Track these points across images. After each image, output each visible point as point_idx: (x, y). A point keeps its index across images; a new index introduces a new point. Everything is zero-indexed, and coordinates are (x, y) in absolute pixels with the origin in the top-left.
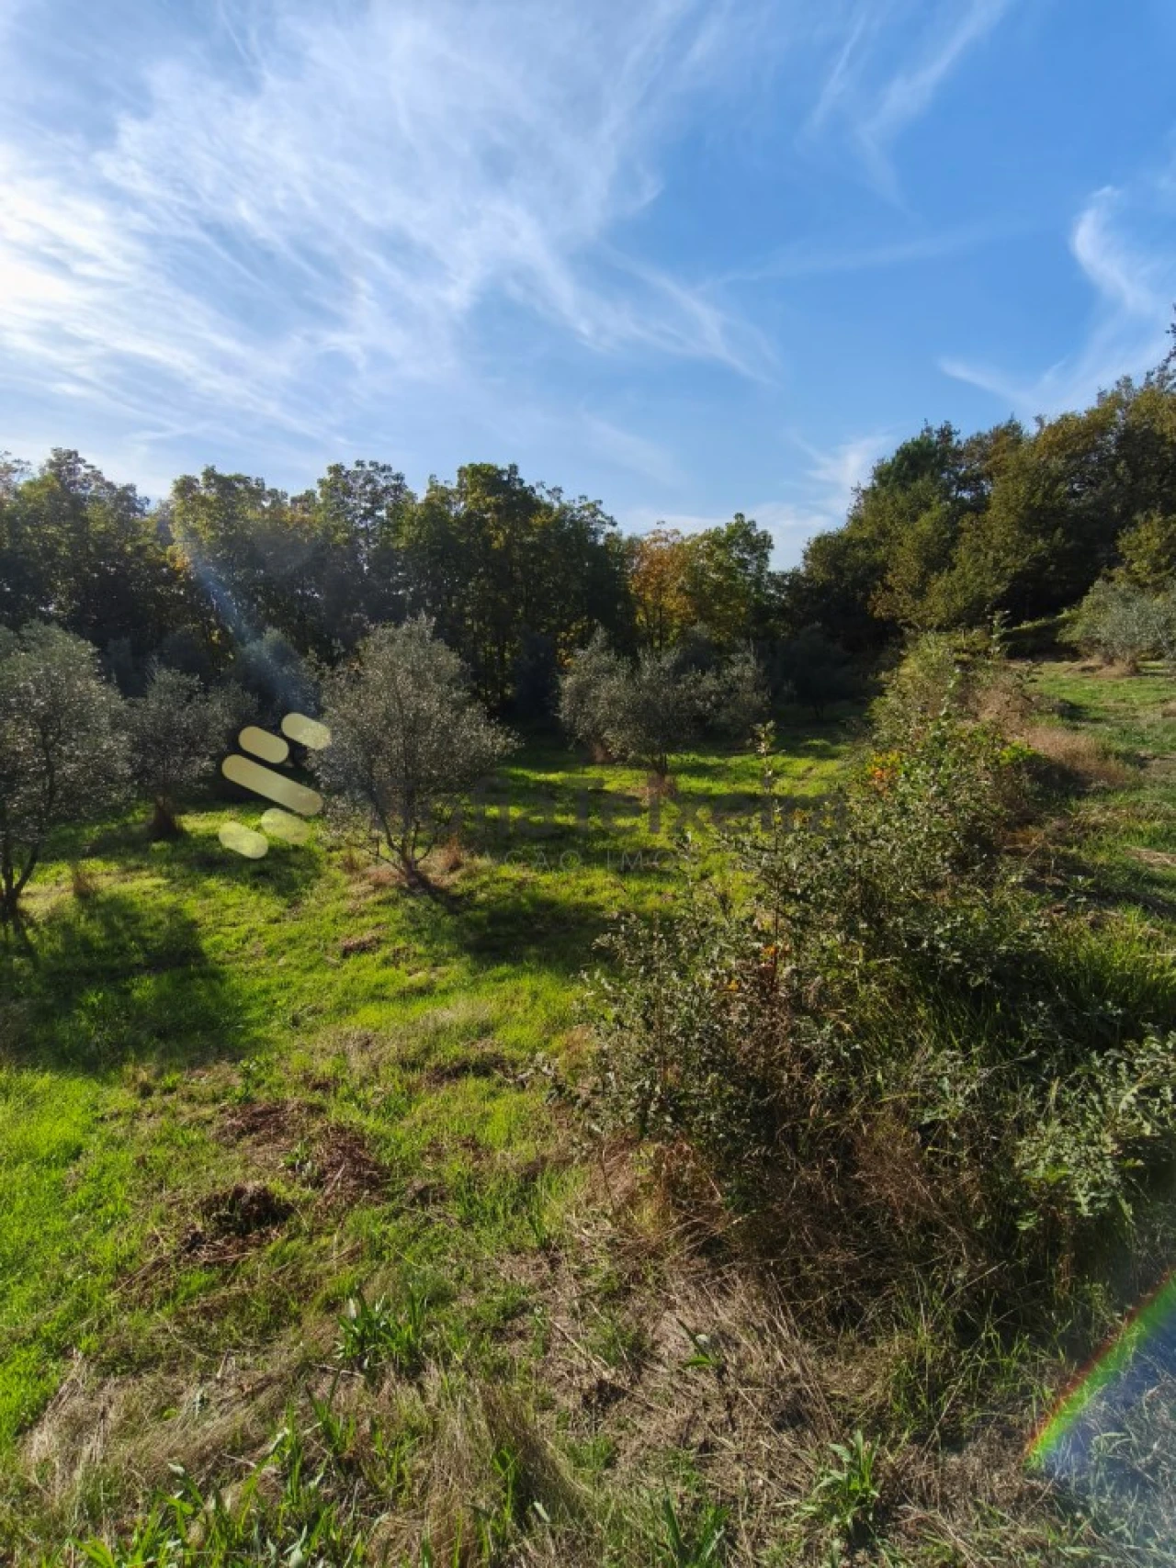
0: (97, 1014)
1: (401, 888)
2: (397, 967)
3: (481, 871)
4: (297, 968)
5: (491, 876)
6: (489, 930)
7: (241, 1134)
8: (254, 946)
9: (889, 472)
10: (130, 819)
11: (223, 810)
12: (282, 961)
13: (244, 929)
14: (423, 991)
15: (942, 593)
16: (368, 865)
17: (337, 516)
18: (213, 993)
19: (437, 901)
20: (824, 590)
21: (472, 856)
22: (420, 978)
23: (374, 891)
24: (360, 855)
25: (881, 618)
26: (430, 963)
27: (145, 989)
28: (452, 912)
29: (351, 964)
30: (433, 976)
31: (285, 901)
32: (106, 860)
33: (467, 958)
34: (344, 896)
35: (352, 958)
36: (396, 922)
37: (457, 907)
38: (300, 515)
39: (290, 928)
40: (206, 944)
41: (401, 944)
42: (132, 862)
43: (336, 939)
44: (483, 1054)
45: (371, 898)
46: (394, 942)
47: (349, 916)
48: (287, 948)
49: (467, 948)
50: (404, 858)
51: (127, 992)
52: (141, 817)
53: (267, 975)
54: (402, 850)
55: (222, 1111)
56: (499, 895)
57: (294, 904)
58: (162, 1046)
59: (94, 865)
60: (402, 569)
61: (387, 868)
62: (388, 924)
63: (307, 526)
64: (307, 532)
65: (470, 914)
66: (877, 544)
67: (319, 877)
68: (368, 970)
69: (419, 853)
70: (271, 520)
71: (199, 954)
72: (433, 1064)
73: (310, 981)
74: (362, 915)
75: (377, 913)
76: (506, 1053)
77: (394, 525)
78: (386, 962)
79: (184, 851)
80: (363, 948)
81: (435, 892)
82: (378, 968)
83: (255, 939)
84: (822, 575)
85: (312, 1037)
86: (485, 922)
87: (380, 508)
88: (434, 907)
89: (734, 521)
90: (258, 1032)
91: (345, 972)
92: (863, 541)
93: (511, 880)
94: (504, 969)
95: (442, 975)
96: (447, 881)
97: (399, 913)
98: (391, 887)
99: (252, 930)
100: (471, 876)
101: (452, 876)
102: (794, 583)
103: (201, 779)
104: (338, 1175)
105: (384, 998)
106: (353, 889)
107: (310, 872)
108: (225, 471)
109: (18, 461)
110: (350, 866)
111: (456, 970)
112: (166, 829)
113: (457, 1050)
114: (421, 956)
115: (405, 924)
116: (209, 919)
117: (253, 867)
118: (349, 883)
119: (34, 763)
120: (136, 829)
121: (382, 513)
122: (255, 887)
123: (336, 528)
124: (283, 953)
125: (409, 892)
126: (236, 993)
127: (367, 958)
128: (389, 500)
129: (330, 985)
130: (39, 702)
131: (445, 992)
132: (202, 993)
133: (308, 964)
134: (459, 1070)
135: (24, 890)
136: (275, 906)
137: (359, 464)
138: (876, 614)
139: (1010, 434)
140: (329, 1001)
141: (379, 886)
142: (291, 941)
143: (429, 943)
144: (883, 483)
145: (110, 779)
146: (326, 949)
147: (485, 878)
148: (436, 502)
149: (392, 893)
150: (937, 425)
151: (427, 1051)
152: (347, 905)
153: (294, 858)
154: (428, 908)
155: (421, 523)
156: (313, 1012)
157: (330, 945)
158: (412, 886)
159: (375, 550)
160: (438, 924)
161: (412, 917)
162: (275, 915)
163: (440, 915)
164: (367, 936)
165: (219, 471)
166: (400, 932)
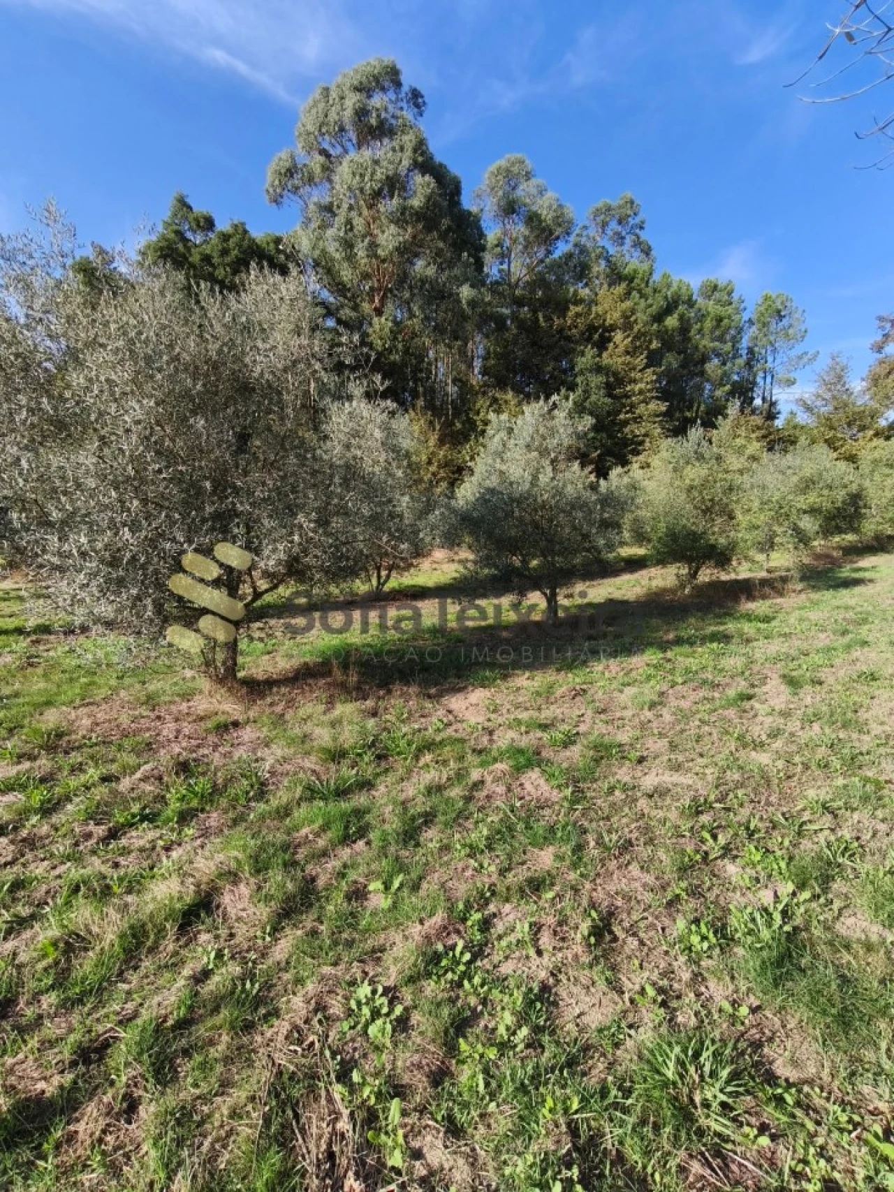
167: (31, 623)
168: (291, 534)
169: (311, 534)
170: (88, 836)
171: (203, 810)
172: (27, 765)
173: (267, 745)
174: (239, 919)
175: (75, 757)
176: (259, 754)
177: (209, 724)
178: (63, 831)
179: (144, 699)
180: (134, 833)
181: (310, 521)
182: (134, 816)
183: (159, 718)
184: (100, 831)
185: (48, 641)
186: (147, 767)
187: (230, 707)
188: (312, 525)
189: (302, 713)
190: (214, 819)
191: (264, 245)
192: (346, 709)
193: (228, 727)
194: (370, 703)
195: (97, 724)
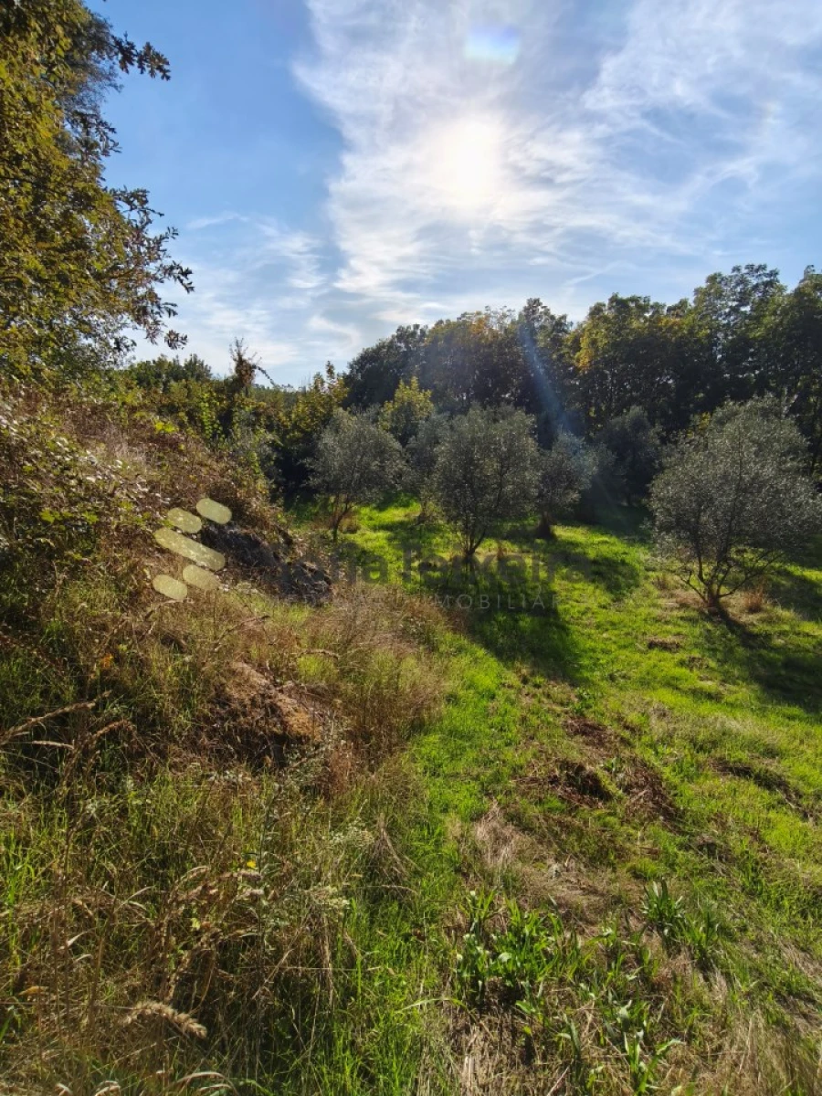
0: (502, 627)
1: (701, 613)
2: (691, 670)
3: (780, 620)
4: (615, 643)
5: (792, 627)
6: (783, 672)
7: (576, 732)
8: (588, 619)
10: (526, 522)
11: (578, 527)
12: (605, 635)
13: (583, 607)
14: (710, 697)
16: (677, 588)
17: (703, 317)
18: (561, 639)
19: (733, 632)
21: (775, 604)
22: (710, 685)
23: (679, 609)
24: (673, 579)
26: (720, 678)
27: (526, 622)
28: (745, 644)
29: (654, 653)
30: (721, 689)
31: (613, 596)
32: (513, 543)
33: (756, 686)
34: (655, 606)
35: (655, 651)
36: (694, 637)
37: (751, 642)
38: (673, 320)
39: (614, 616)
40: (561, 608)
41: (696, 654)
42: (525, 547)
43: (644, 634)
44: (767, 771)
45: (675, 613)
46: (690, 651)
47: (657, 620)
48: (609, 627)
49: (757, 678)
50: (710, 591)
51: (517, 621)
52: (532, 522)
53: (595, 641)
54: (709, 584)
55: (566, 713)
56: (799, 646)
57: (617, 600)
58: (533, 659)
59: (507, 545)
60: (752, 355)
61: (693, 593)
62: (686, 636)
63: (676, 328)
64: (676, 333)
65: (764, 652)
67: (637, 586)
68: (668, 664)
69: (724, 590)
70: (649, 327)
71: (555, 612)
72: (718, 755)
73: (623, 654)
74: (667, 623)
75: (679, 626)
76: (791, 781)
77: (756, 318)
78: (682, 663)
79: (554, 548)
80: (665, 647)
81: (733, 625)
82: (676, 665)
83: (589, 615)
85: (623, 693)
86: (780, 664)
87: (745, 305)
88: (729, 636)
90: (586, 674)
91: (649, 659)
93: (814, 637)
94: (796, 710)
95: (731, 692)
96: (746, 618)
97: (697, 631)
98: (694, 610)
99: (588, 609)
100: (769, 621)
101: (751, 616)
103: (570, 505)
104: (642, 794)
105: (677, 688)
106: (662, 602)
107: (631, 581)
108: (624, 295)
109: (509, 311)
110: (662, 586)
111: (744, 692)
112: (545, 532)
113: (744, 756)
114: (713, 670)
115: (701, 640)
116: (564, 593)
117: (594, 568)
118: (659, 597)
119: (493, 483)
120: (529, 528)
121: (747, 309)
122: (593, 581)
123: (700, 326)
124: (607, 630)
125: (708, 618)
126: (575, 644)
127: (667, 655)
128: (757, 296)
129: (638, 664)
130: (504, 449)
131: (732, 705)
132: (556, 636)
133: (622, 643)
134: (743, 772)
135: (477, 550)
136: (605, 598)
137: (737, 269)
140: (635, 674)
141: (683, 605)
142: (613, 624)
143: (722, 662)
145: (525, 497)
146: (636, 638)
147: (786, 628)
148: (808, 290)
149: (694, 614)
151: (714, 744)
152: (657, 612)
153: (621, 568)
154: (724, 635)
155: (785, 312)
156: (624, 677)
157: (640, 637)
158: (713, 614)
159: (732, 341)
160: (731, 650)
161: (709, 636)
162: (603, 603)
163: (733, 644)
164: (669, 639)
165: (620, 296)
166: (696, 645)
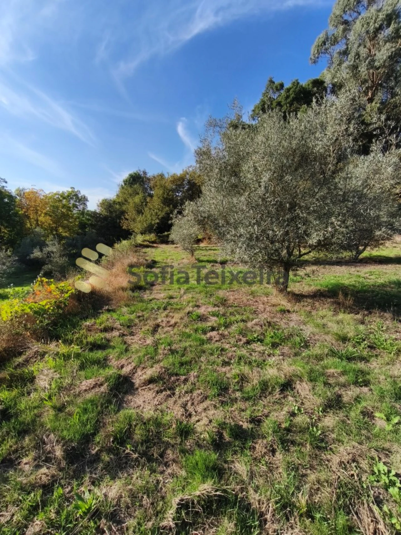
9: (126, 181)
15: (140, 222)
20: (106, 218)
25: (125, 229)
66: (123, 204)
84: (105, 213)
89: (70, 190)
92: (119, 202)
102: (94, 215)
138: (123, 228)
139: (162, 176)
144: (125, 184)
150: (142, 170)
167: (219, 259)
168: (327, 227)
169: (338, 227)
170: (240, 340)
171: (281, 344)
172: (217, 309)
173: (304, 324)
174: (305, 398)
175: (231, 310)
176: (301, 327)
177: (278, 308)
178: (232, 335)
179: (250, 293)
180: (255, 345)
181: (338, 221)
182: (255, 338)
183: (257, 301)
184: (244, 340)
185: (216, 266)
186: (257, 320)
187: (285, 303)
188: (339, 223)
189: (321, 313)
190: (286, 350)
191: (307, 87)
192: (345, 317)
193: (284, 312)
194: (359, 316)
195: (236, 299)
